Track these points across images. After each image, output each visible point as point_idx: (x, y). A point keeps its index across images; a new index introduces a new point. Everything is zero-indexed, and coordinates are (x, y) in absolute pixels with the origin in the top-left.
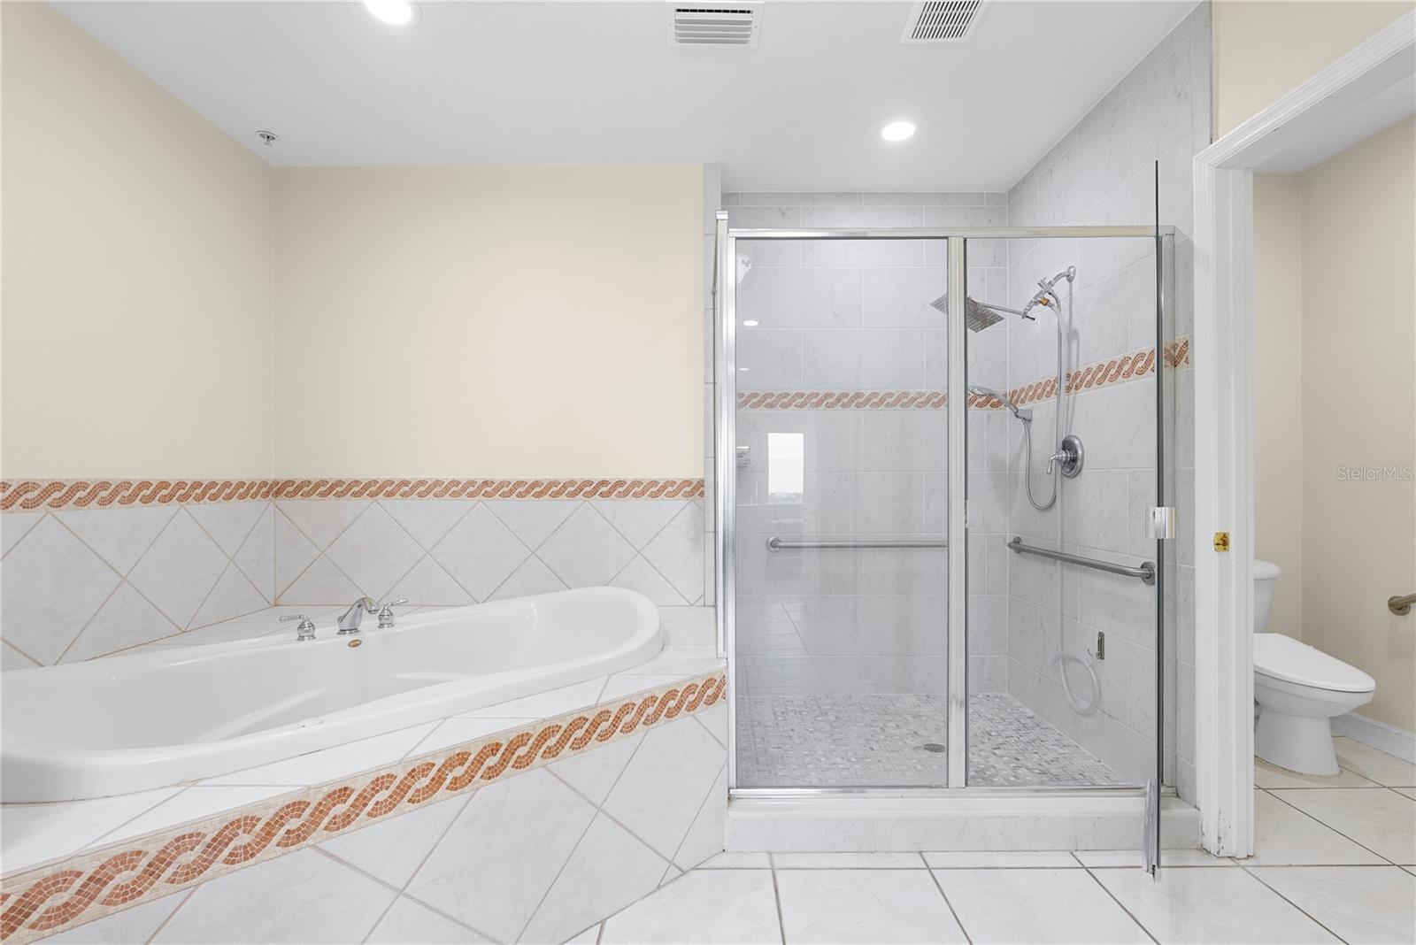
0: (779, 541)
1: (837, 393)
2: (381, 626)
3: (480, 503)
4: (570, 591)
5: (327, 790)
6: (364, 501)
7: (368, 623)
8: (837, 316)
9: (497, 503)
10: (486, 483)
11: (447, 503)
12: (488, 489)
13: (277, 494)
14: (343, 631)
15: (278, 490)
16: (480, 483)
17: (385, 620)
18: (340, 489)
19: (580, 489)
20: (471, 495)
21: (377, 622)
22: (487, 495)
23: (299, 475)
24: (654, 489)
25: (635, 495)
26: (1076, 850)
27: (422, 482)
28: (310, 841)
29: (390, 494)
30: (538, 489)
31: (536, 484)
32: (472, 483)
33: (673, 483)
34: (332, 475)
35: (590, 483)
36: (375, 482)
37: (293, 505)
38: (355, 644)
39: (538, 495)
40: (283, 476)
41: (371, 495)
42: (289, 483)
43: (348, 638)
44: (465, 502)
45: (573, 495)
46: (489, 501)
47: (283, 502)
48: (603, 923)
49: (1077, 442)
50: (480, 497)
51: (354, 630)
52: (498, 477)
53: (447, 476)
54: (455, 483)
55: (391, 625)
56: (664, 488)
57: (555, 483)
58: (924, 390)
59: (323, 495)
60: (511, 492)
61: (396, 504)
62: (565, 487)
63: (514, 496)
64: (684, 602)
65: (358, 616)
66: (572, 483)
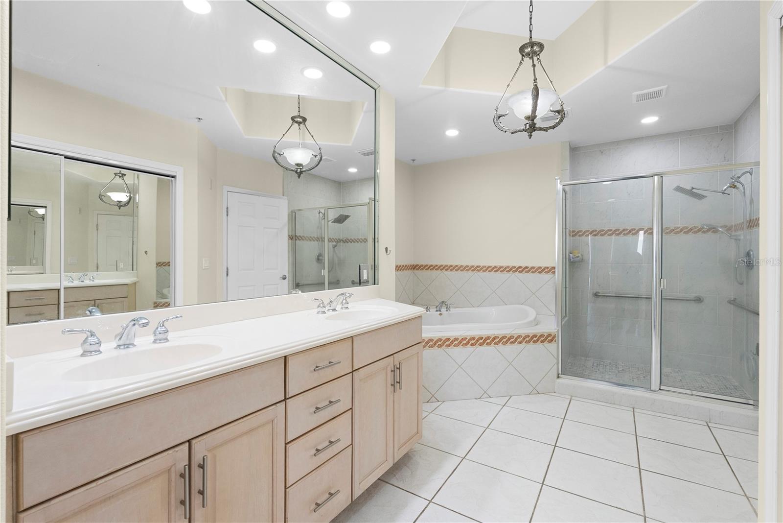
0: (599, 293)
1: (629, 229)
2: (447, 311)
3: (476, 274)
4: (506, 306)
5: (445, 338)
6: (439, 272)
7: (444, 310)
8: (629, 194)
9: (481, 274)
10: (478, 267)
11: (465, 273)
12: (479, 269)
13: (414, 269)
14: (437, 311)
15: (414, 267)
16: (475, 266)
17: (448, 309)
18: (432, 268)
19: (511, 269)
20: (472, 271)
21: (446, 309)
22: (478, 271)
23: (420, 263)
24: (540, 270)
25: (532, 272)
26: (710, 422)
27: (457, 266)
28: (442, 348)
29: (447, 270)
30: (495, 269)
31: (495, 267)
32: (473, 266)
33: (548, 268)
34: (429, 263)
35: (515, 267)
36: (442, 266)
37: (419, 273)
38: (441, 314)
39: (496, 271)
40: (415, 263)
41: (441, 270)
42: (417, 265)
43: (439, 313)
44: (470, 273)
45: (508, 271)
46: (478, 273)
47: (415, 271)
48: (511, 396)
49: (751, 253)
50: (476, 271)
51: (440, 311)
52: (482, 265)
53: (464, 264)
54: (467, 266)
55: (450, 310)
56: (544, 269)
57: (502, 267)
58: (678, 226)
59: (427, 269)
60: (486, 270)
61: (448, 273)
62: (505, 268)
63: (487, 271)
64: (552, 314)
65: (441, 306)
66: (508, 267)
